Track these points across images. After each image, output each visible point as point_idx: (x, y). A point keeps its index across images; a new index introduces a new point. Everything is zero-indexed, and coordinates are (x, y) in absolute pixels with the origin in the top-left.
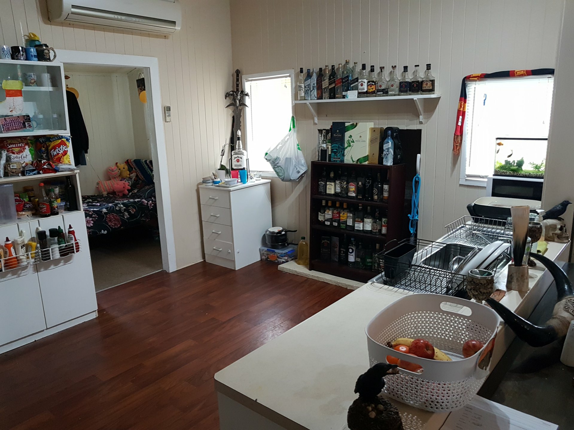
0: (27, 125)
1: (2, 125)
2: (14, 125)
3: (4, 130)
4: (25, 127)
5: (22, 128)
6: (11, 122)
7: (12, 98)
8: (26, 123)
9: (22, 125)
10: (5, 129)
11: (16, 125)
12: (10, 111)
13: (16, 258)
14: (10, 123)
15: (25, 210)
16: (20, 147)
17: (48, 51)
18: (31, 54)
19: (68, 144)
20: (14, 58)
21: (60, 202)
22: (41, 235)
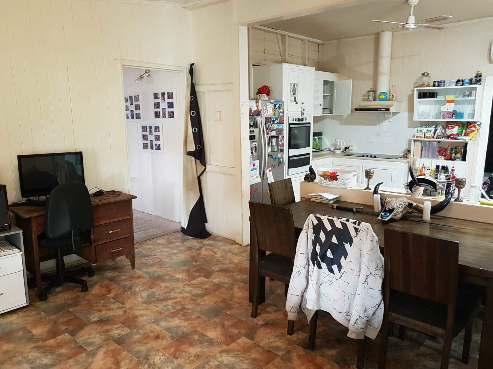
1: (442, 116)
2: (448, 116)
3: (442, 118)
4: (453, 117)
5: (451, 117)
7: (449, 103)
8: (453, 115)
12: (447, 110)
13: (424, 173)
14: (446, 115)
15: (441, 155)
16: (452, 126)
17: (475, 80)
18: (465, 82)
19: (477, 127)
20: (456, 85)
21: (459, 155)
22: (438, 167)
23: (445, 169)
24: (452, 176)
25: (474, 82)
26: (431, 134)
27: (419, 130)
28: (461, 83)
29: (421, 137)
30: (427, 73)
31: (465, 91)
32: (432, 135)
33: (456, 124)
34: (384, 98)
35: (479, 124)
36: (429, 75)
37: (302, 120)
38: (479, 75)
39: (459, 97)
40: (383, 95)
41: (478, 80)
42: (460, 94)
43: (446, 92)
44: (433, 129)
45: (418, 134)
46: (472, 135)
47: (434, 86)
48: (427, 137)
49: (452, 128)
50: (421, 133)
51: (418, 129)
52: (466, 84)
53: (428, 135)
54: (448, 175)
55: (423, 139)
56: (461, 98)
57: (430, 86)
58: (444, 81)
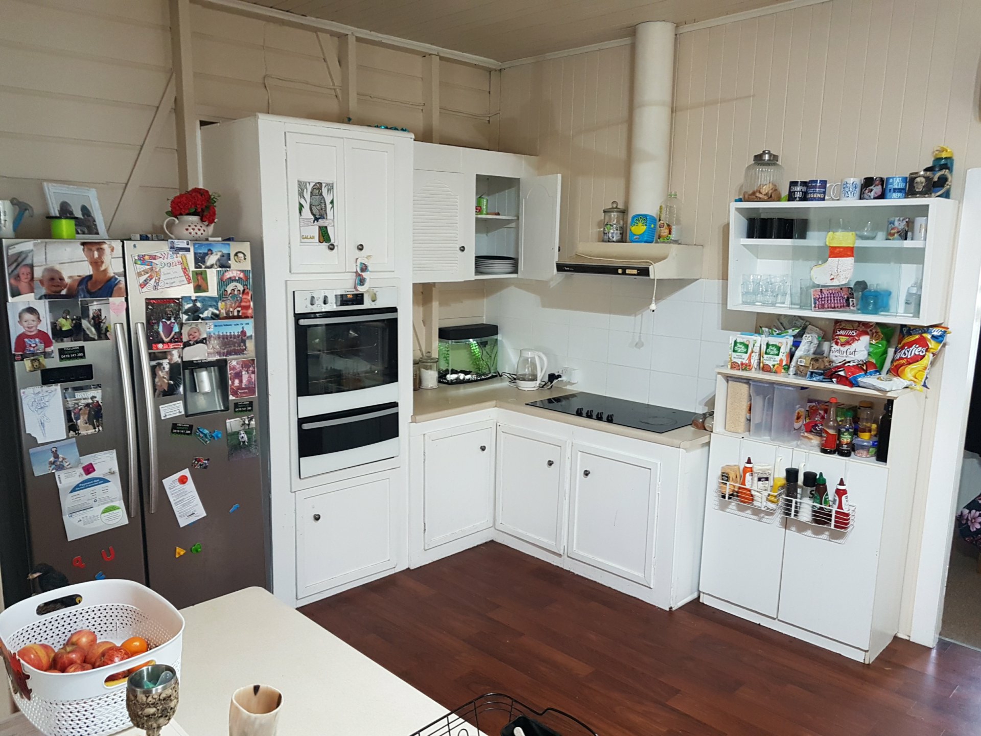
0: (851, 304)
1: (815, 299)
2: (833, 301)
3: (815, 307)
4: (848, 305)
5: (844, 307)
6: (829, 295)
7: (837, 259)
8: (851, 300)
9: (844, 301)
10: (817, 305)
11: (836, 301)
12: (831, 279)
14: (828, 297)
15: (812, 432)
16: (850, 336)
17: (923, 180)
18: (890, 186)
19: (932, 344)
20: (861, 198)
21: (865, 438)
22: (792, 474)
23: (815, 483)
24: (837, 512)
25: (919, 188)
26: (778, 358)
27: (741, 343)
28: (877, 190)
29: (746, 367)
30: (769, 153)
31: (892, 219)
32: (781, 361)
33: (862, 328)
34: (642, 235)
35: (936, 332)
36: (779, 162)
37: (358, 299)
38: (943, 162)
39: (873, 238)
40: (640, 224)
41: (936, 179)
42: (876, 228)
43: (833, 221)
44: (785, 342)
45: (738, 357)
46: (913, 372)
47: (791, 198)
48: (766, 369)
49: (848, 343)
50: (746, 353)
51: (738, 341)
52: (895, 195)
53: (770, 361)
54: (823, 506)
55: (753, 374)
56: (880, 242)
57: (779, 200)
58: (821, 181)
